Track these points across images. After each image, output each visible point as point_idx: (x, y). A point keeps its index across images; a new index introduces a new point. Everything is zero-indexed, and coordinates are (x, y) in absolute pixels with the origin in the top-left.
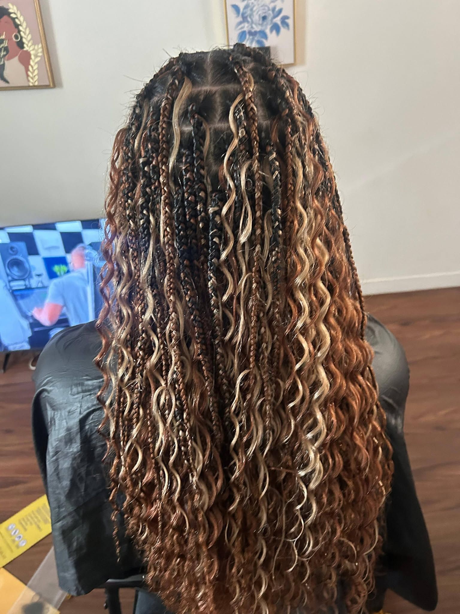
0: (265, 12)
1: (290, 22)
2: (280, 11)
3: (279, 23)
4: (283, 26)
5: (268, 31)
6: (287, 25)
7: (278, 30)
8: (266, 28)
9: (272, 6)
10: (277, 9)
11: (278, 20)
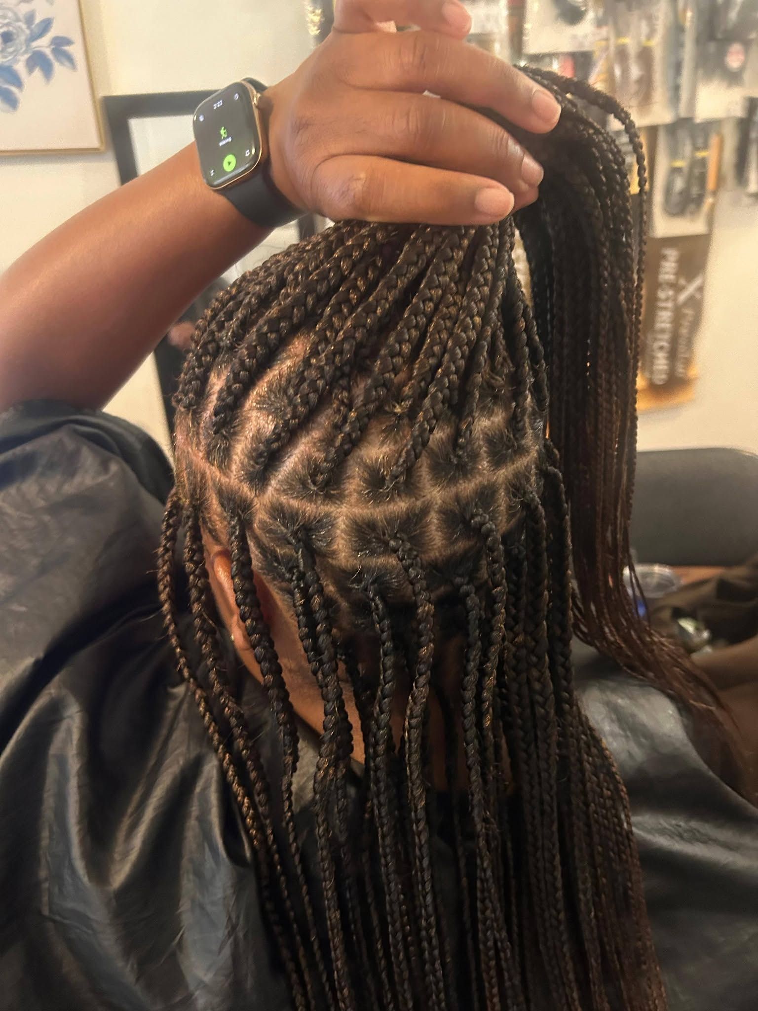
0: (8, 25)
1: (76, 50)
2: (47, 25)
3: (48, 52)
4: (58, 60)
5: (20, 67)
6: (69, 59)
7: (48, 70)
8: (16, 61)
9: (24, 9)
10: (38, 20)
11: (43, 44)
